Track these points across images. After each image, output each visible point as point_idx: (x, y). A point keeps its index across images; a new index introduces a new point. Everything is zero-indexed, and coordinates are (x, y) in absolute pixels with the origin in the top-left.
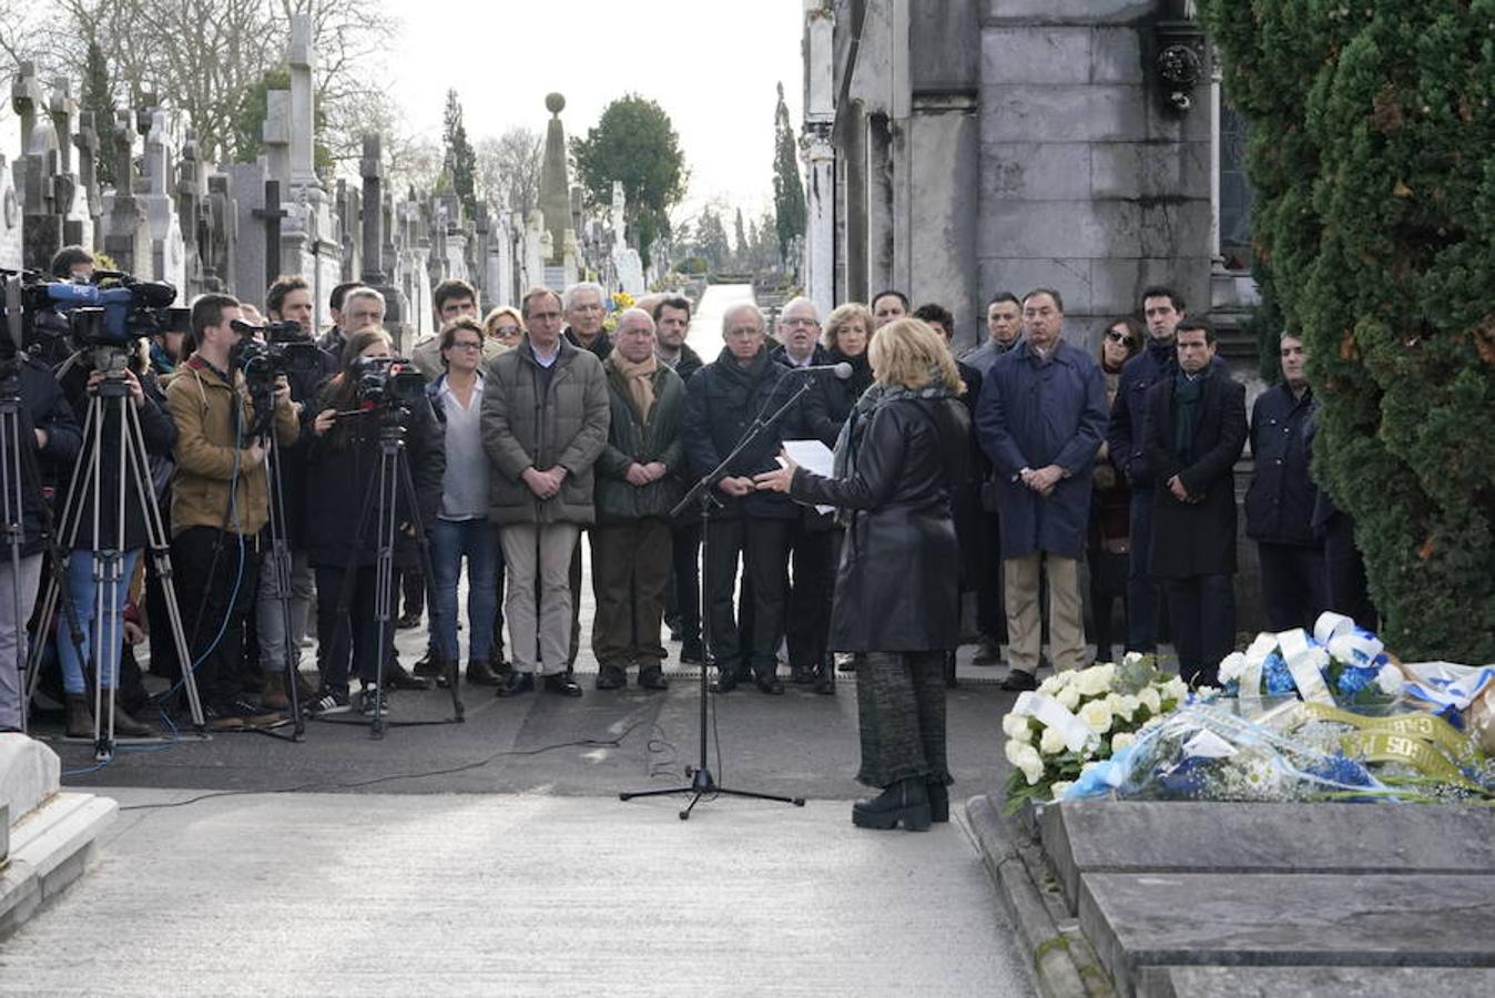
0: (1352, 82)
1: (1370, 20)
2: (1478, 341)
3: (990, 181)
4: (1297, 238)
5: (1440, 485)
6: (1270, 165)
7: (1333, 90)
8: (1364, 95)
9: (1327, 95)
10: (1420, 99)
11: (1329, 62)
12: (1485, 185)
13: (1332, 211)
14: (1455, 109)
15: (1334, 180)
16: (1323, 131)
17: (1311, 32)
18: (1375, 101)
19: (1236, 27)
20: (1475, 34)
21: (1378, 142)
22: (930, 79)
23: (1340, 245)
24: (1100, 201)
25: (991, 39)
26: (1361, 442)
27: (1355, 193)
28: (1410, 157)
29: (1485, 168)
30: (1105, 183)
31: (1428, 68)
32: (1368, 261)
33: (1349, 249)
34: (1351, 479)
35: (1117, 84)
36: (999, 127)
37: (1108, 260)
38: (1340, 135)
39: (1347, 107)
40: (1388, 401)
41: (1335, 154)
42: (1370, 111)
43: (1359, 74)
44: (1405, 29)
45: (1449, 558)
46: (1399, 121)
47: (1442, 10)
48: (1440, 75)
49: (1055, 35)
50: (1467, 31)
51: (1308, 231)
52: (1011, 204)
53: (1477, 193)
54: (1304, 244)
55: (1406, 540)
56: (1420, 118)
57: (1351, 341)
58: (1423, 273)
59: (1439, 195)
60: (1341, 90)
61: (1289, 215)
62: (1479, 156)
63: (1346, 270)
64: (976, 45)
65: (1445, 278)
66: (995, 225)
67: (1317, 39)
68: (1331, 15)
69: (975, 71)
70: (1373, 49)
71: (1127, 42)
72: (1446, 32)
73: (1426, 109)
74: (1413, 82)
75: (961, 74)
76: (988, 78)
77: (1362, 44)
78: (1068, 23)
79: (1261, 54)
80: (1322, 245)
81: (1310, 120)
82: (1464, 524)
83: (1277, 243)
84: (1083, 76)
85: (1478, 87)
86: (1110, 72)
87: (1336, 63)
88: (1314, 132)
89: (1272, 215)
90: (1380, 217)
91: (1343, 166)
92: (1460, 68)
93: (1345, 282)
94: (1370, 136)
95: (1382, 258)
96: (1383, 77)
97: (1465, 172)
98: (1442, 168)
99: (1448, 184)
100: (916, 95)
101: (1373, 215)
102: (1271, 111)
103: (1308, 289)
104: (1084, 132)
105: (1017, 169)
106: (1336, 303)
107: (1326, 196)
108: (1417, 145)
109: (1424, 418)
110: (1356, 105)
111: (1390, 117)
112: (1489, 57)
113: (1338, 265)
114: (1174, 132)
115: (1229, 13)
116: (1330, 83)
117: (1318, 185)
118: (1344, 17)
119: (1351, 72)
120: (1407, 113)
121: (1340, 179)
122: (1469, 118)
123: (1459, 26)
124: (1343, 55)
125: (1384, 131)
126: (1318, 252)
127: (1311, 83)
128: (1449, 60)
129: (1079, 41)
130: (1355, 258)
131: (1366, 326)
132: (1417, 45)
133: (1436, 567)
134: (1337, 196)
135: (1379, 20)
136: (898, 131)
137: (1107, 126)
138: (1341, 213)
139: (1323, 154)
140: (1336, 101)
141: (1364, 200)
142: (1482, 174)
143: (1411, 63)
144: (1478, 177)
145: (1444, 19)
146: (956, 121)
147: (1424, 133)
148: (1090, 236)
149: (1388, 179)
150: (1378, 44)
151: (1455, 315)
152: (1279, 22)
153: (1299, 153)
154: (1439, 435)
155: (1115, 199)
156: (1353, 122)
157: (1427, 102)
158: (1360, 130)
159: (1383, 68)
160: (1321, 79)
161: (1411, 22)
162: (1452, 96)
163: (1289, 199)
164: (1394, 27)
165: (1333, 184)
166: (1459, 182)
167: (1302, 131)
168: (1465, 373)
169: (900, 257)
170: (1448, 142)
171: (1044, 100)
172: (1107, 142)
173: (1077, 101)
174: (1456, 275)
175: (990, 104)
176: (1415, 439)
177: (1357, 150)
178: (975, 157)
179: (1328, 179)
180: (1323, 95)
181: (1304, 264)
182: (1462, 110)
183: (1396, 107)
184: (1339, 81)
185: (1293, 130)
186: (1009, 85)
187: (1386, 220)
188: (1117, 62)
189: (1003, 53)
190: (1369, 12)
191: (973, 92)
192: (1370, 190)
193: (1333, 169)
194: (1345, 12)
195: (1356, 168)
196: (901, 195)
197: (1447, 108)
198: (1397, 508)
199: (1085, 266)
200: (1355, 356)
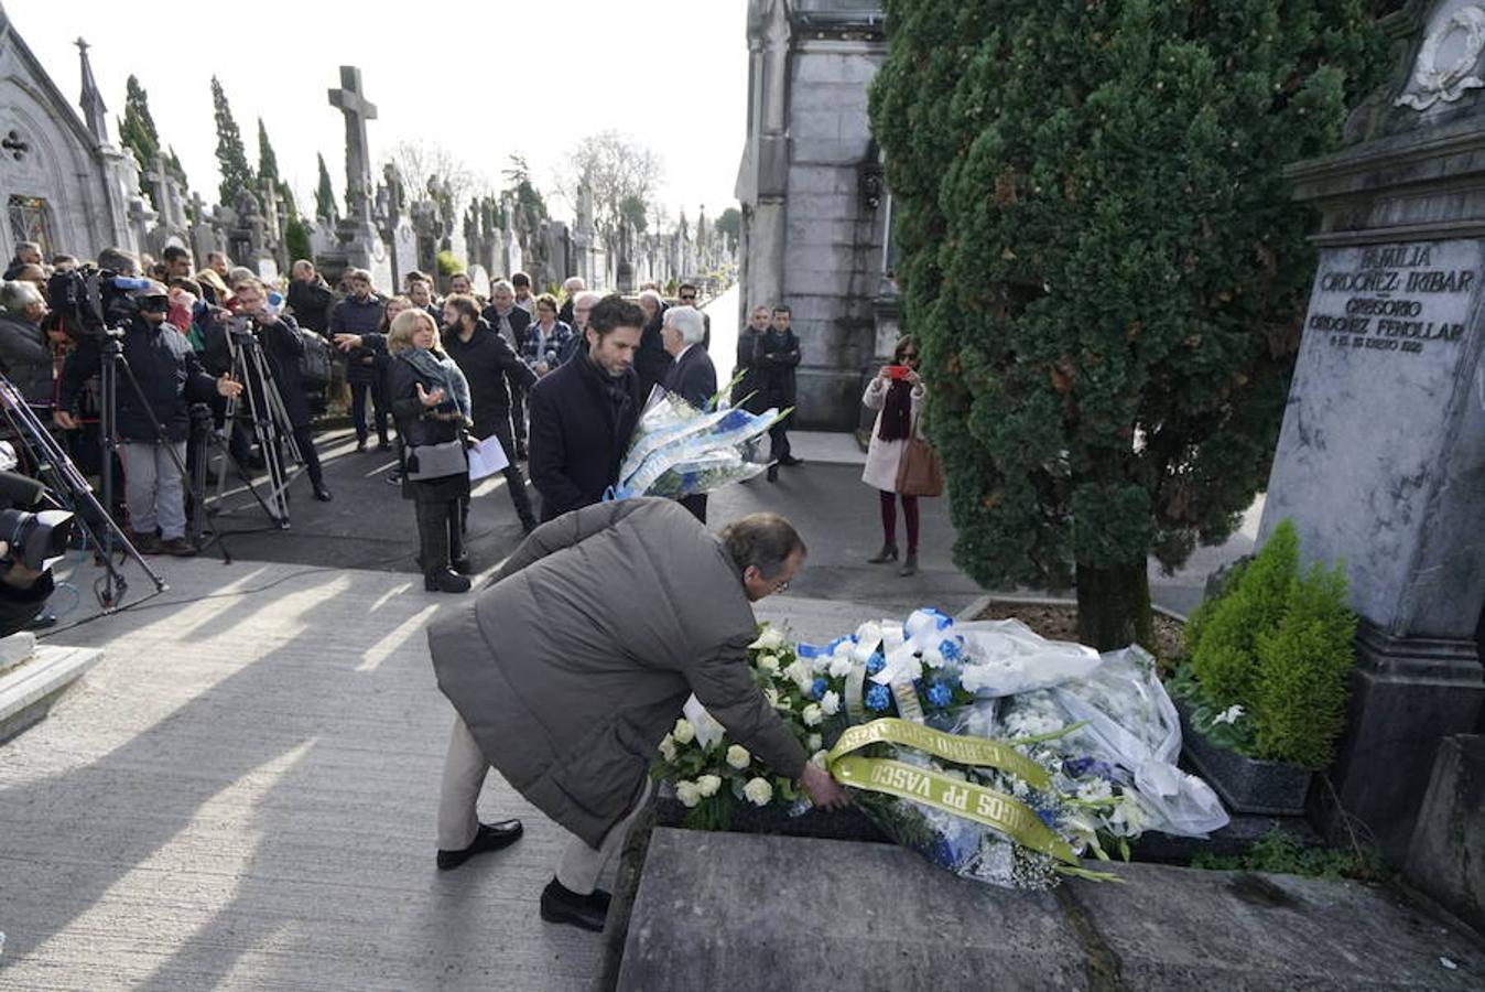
0: (979, 166)
1: (998, 116)
2: (1053, 374)
3: (790, 236)
4: (924, 283)
5: (1008, 467)
6: (910, 232)
7: (963, 173)
8: (987, 177)
9: (957, 179)
10: (1033, 181)
11: (961, 153)
12: (1079, 254)
13: (953, 268)
14: (1062, 190)
15: (957, 245)
16: (952, 207)
17: (949, 129)
18: (997, 180)
19: (895, 131)
20: (1087, 125)
21: (995, 215)
22: (767, 187)
23: (955, 293)
24: (836, 246)
25: (794, 172)
26: (954, 422)
27: (971, 256)
28: (1018, 229)
29: (1081, 240)
30: (839, 238)
31: (1043, 155)
32: (976, 307)
33: (961, 298)
34: (945, 444)
35: (846, 194)
36: (794, 212)
37: (838, 272)
38: (964, 210)
39: (973, 187)
40: (976, 406)
41: (959, 225)
42: (992, 190)
43: (985, 159)
44: (1026, 123)
45: (1006, 511)
46: (1014, 199)
47: (1061, 104)
48: (1053, 160)
49: (822, 170)
50: (1080, 122)
51: (933, 279)
52: (801, 246)
53: (1068, 259)
54: (928, 288)
55: (977, 490)
56: (1030, 197)
57: (954, 361)
58: (1014, 318)
59: (1037, 259)
60: (969, 174)
61: (920, 267)
62: (1075, 230)
63: (957, 311)
64: (787, 173)
65: (1032, 322)
66: (791, 255)
67: (953, 134)
68: (967, 113)
69: (786, 184)
70: (998, 139)
71: (852, 172)
72: (1063, 123)
73: (1038, 189)
74: (1027, 168)
75: (779, 187)
76: (792, 189)
77: (990, 136)
78: (827, 165)
79: (911, 151)
80: (941, 292)
81: (942, 198)
82: (1020, 491)
83: (910, 286)
84: (832, 189)
85: (1086, 170)
86: (844, 188)
87: (967, 153)
88: (944, 208)
89: (909, 267)
90: (988, 275)
91: (965, 234)
92: (1071, 154)
93: (955, 321)
94: (988, 211)
95: (985, 305)
96: (1003, 164)
97: (1062, 242)
98: (1043, 239)
99: (1046, 251)
100: (760, 196)
101: (983, 273)
102: (914, 194)
103: (929, 320)
104: (831, 215)
105: (802, 231)
106: (946, 334)
107: (949, 257)
108: (1026, 218)
109: (1001, 419)
110: (981, 186)
111: (1008, 195)
112: (1098, 144)
113: (952, 308)
114: (870, 216)
115: (891, 120)
116: (961, 169)
117: (943, 248)
118: (977, 114)
119: (979, 158)
120: (1019, 193)
121: (961, 244)
122: (1072, 197)
123: (1076, 118)
124: (974, 144)
125: (1000, 207)
126: (937, 296)
127: (946, 170)
128: (1062, 148)
129: (832, 173)
130: (966, 304)
131: (968, 354)
132: (1036, 135)
133: (996, 512)
134: (957, 257)
135: (1005, 116)
136: (752, 213)
137: (841, 212)
138: (959, 270)
139: (949, 225)
140: (964, 183)
141: (978, 262)
142: (1078, 244)
143: (1029, 151)
144: (1073, 246)
145: (1063, 112)
146: (776, 209)
147: (1034, 209)
148: (831, 261)
149: (999, 246)
150: (1003, 137)
151: (1037, 352)
152: (927, 123)
153: (931, 224)
154: (1013, 435)
155: (844, 246)
156: (977, 200)
157: (1039, 184)
158: (981, 206)
159: (1005, 156)
160: (954, 167)
161: (1033, 116)
162: (1060, 179)
163: (919, 257)
164: (1018, 122)
165: (955, 248)
166: (1057, 251)
167: (936, 206)
168: (1037, 393)
169: (750, 268)
170: (1052, 217)
171: (814, 200)
172: (841, 220)
173: (828, 201)
174: (1043, 322)
175: (792, 201)
176: (994, 434)
177: (978, 222)
178: (784, 225)
179: (952, 244)
180: (955, 179)
181: (928, 302)
182: (1068, 190)
183: (1013, 188)
184: (967, 167)
185: (928, 207)
186: (801, 193)
187: (993, 278)
188: (847, 184)
189: (800, 179)
190: (997, 111)
191: (784, 195)
192: (984, 254)
193: (956, 236)
194: (978, 109)
195: (975, 236)
196: (752, 240)
197: (1055, 189)
198: (973, 469)
199: (828, 275)
200: (957, 370)
